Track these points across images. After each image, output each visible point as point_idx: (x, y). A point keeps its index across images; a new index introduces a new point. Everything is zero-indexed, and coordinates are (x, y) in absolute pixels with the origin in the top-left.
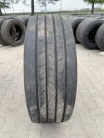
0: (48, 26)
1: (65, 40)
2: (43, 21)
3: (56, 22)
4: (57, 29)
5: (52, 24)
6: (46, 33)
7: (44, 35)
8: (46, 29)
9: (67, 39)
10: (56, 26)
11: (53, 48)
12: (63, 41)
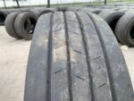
0: (71, 36)
1: (109, 68)
2: (62, 26)
3: (85, 28)
4: (89, 42)
5: (78, 31)
6: (68, 53)
7: (65, 58)
8: (67, 44)
9: (112, 64)
10: (87, 35)
11: (87, 90)
12: (105, 70)
